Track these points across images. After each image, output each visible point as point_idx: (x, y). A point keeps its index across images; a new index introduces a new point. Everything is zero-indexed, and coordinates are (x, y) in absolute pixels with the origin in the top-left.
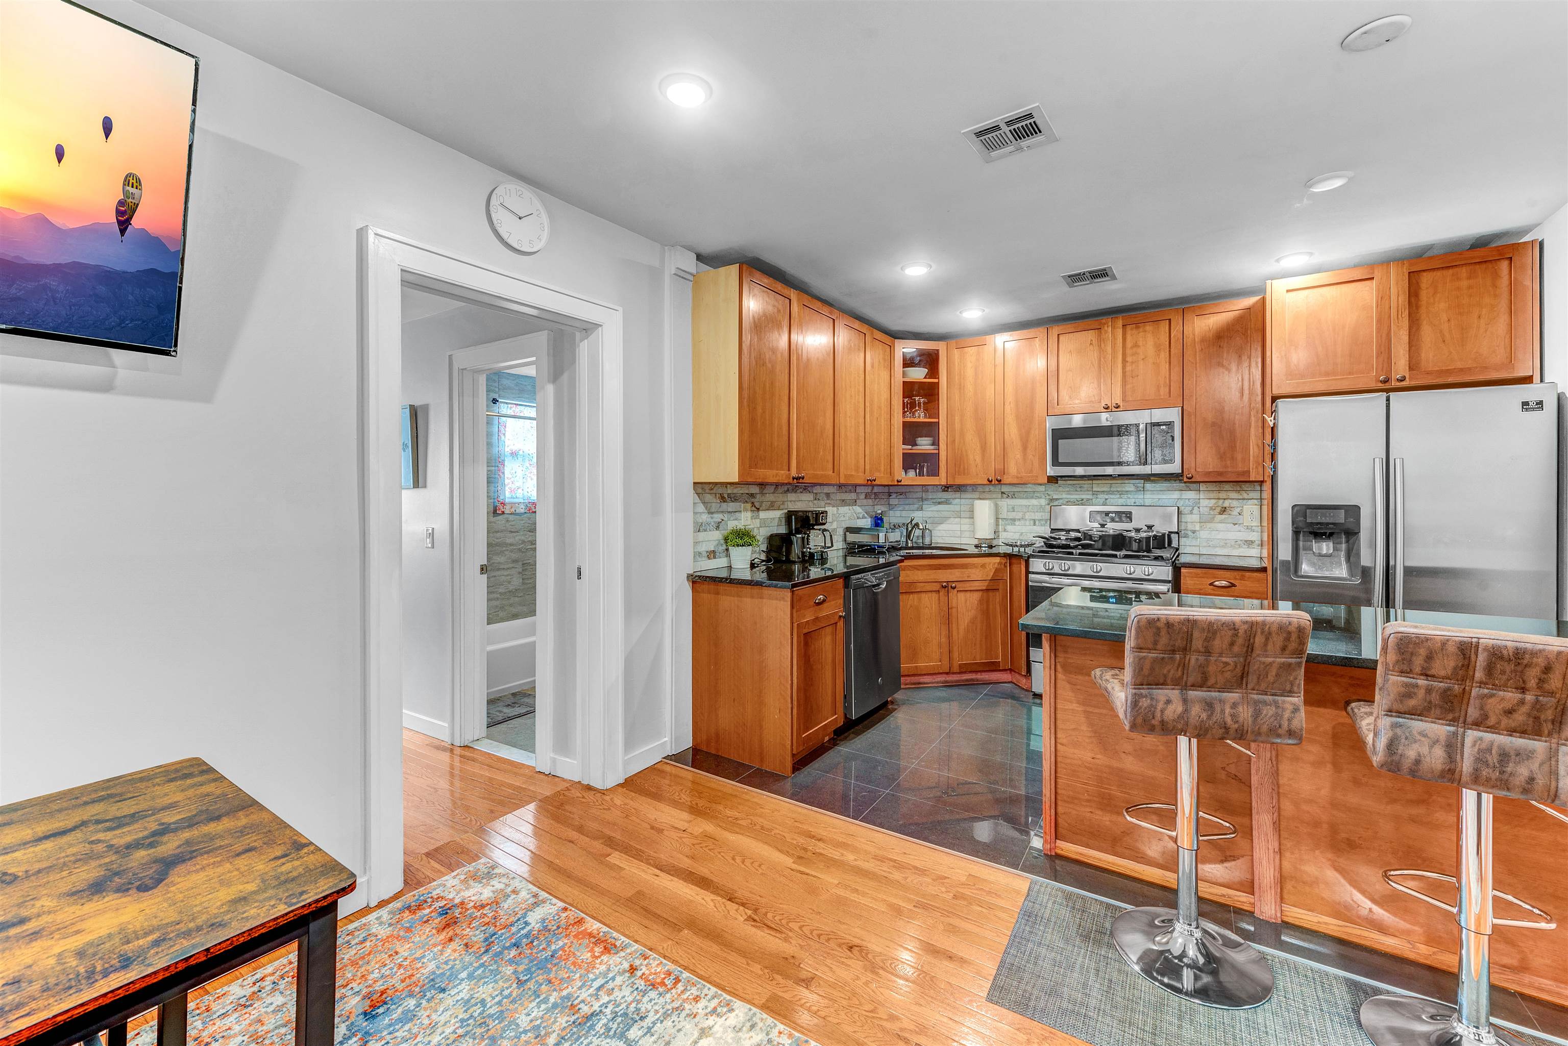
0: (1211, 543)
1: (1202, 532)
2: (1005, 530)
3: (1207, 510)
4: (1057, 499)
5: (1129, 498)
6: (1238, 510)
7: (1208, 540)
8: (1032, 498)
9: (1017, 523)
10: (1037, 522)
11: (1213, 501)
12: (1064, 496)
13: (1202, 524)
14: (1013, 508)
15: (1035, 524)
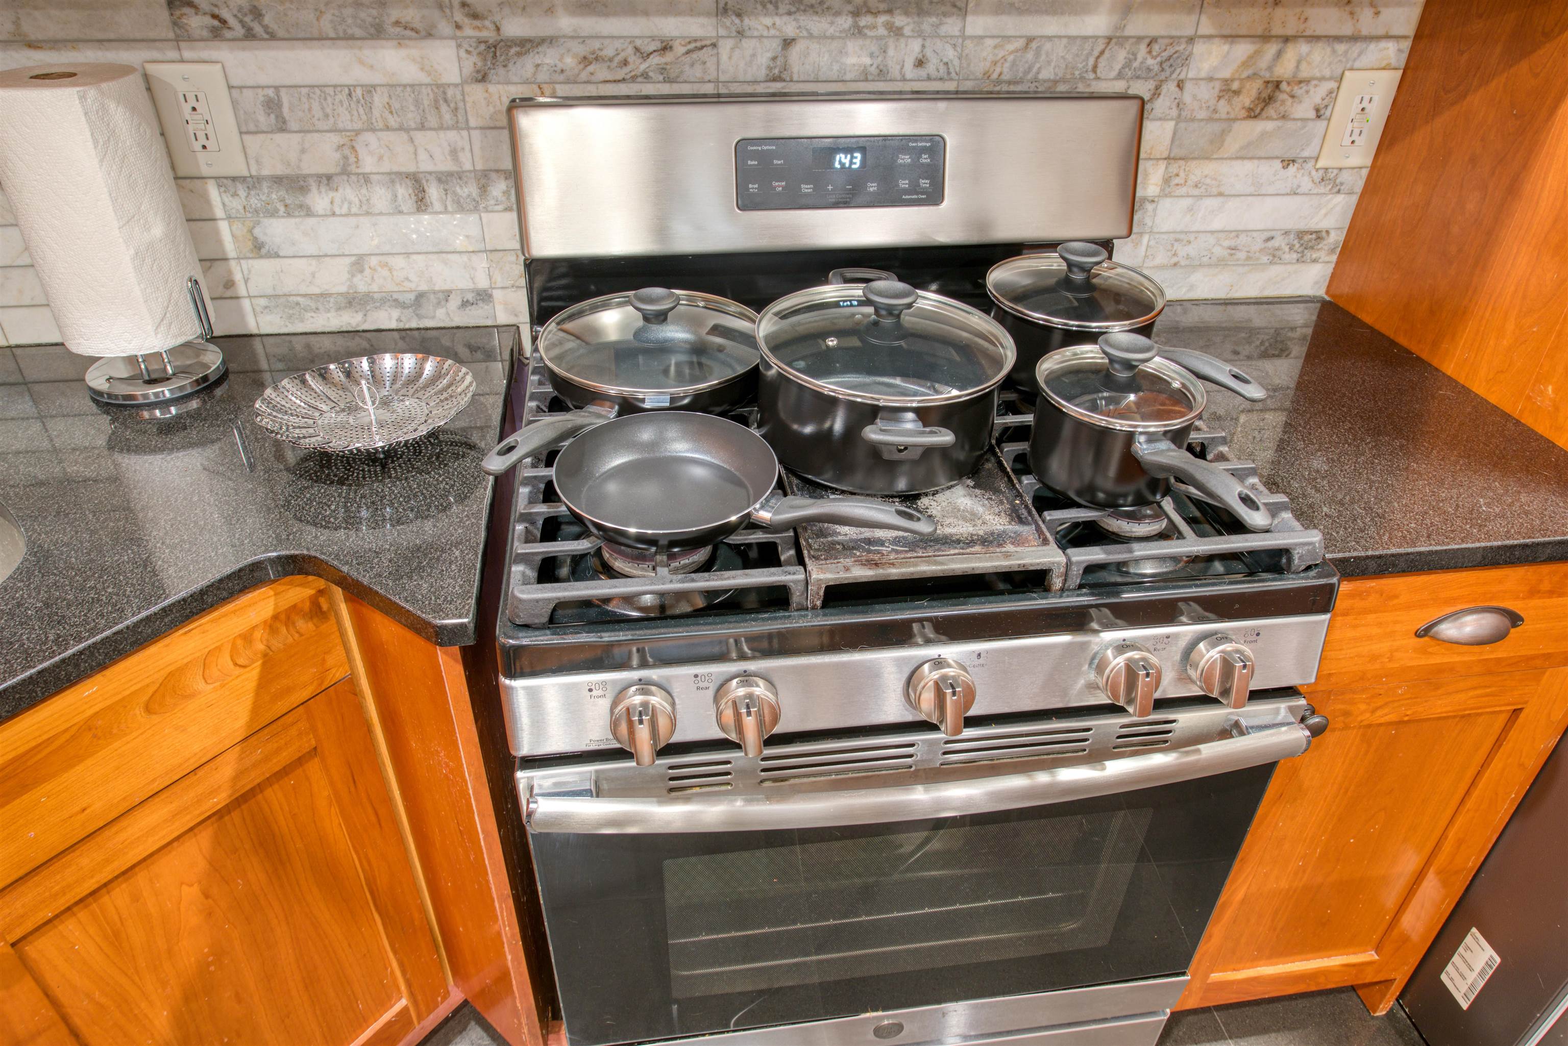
0: (1182, 251)
1: (1166, 204)
2: (258, 249)
3: (1207, 93)
4: (526, 45)
5: (898, 32)
6: (1317, 94)
7: (1181, 237)
8: (377, 33)
9: (319, 200)
10: (434, 192)
11: (1243, 49)
12: (566, 23)
13: (1174, 168)
14: (272, 105)
15: (421, 203)
